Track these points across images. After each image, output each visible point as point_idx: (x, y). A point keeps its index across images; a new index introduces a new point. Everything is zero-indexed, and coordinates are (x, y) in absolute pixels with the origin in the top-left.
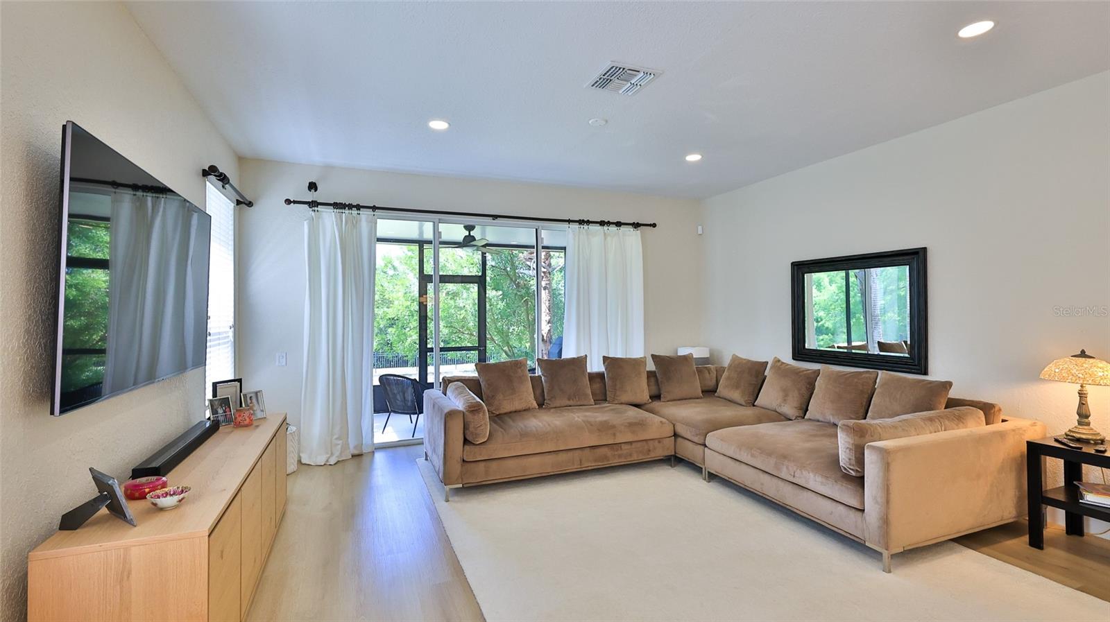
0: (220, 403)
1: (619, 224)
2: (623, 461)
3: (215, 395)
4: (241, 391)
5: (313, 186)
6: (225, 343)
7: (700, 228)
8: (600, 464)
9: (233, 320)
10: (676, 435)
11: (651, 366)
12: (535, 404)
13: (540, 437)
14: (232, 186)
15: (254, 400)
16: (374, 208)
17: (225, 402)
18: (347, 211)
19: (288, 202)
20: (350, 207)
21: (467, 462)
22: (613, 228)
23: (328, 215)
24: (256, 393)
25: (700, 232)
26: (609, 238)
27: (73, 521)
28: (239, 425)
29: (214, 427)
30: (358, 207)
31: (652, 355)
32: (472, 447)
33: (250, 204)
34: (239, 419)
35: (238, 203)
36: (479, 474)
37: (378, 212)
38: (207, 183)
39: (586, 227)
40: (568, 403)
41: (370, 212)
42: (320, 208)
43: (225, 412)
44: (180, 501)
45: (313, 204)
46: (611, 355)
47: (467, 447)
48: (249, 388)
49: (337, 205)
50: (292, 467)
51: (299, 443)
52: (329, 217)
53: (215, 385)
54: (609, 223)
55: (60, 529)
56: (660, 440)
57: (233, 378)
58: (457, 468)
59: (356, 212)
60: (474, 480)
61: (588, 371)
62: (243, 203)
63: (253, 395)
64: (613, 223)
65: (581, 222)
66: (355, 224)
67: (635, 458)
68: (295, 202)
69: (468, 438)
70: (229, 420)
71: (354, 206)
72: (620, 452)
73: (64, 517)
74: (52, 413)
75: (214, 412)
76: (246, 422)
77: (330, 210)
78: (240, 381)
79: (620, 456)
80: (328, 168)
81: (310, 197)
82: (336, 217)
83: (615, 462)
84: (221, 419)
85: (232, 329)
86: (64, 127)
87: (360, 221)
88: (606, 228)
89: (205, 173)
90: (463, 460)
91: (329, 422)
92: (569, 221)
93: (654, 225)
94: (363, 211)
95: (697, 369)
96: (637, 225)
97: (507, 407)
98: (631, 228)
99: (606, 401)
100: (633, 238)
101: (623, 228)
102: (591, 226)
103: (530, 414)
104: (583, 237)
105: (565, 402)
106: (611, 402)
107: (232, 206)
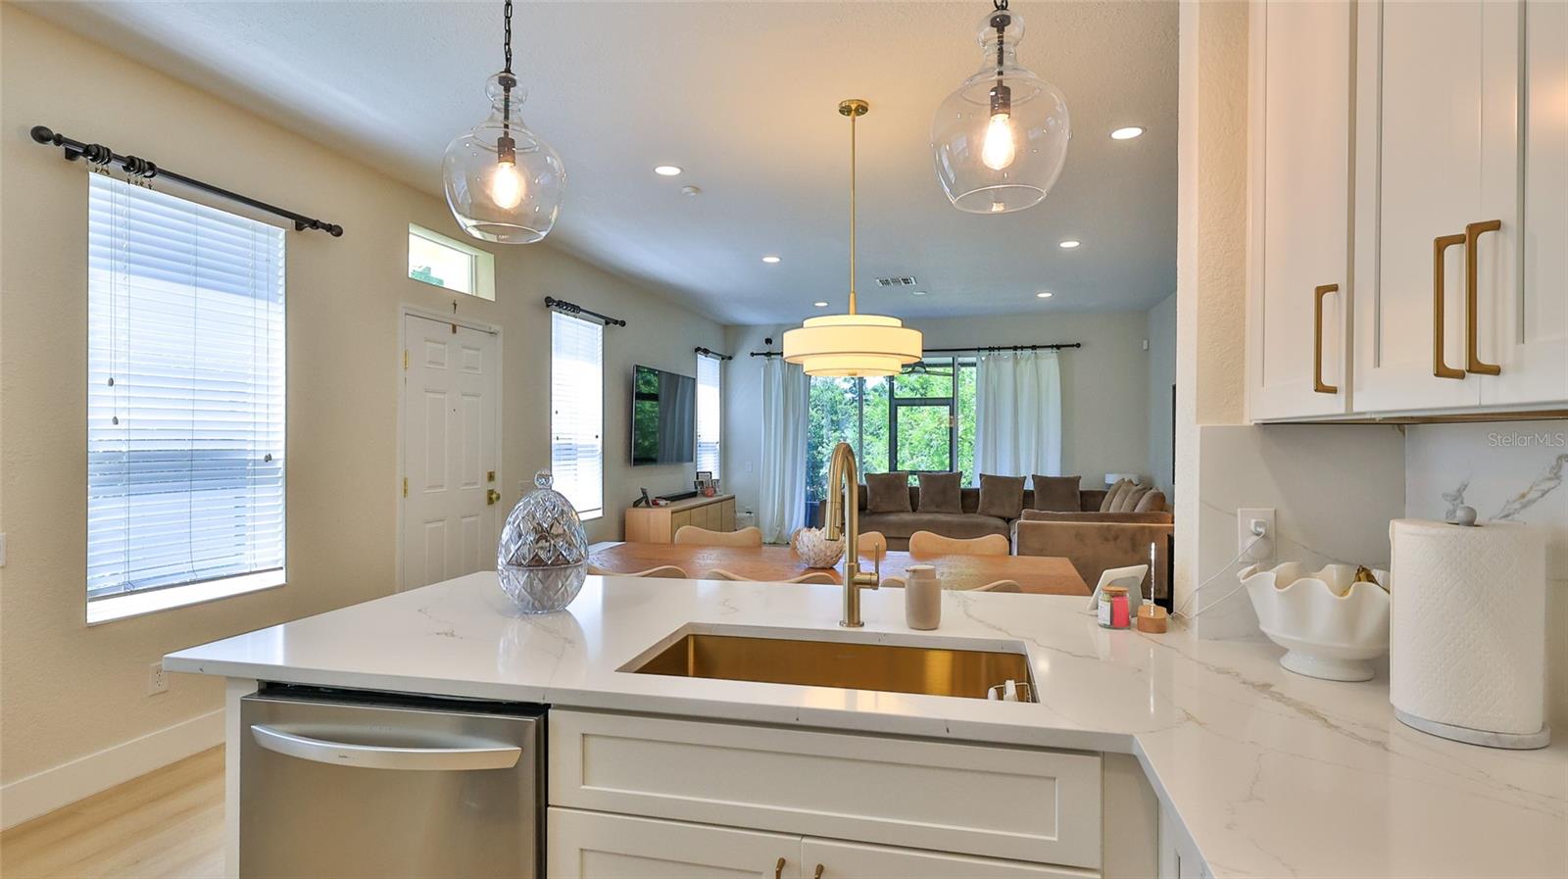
0: (699, 483)
1: (1034, 348)
3: (698, 478)
5: (768, 341)
7: (1145, 342)
11: (1029, 486)
12: (910, 509)
14: (719, 353)
15: (716, 485)
19: (752, 354)
22: (1028, 352)
24: (718, 481)
25: (1144, 347)
26: (1023, 363)
27: (636, 504)
29: (693, 494)
31: (1033, 476)
33: (730, 358)
35: (723, 359)
38: (698, 355)
39: (996, 352)
40: (938, 510)
42: (772, 357)
43: (701, 488)
45: (768, 354)
46: (988, 473)
52: (777, 363)
53: (698, 474)
54: (1022, 348)
55: (633, 505)
61: (963, 487)
62: (726, 358)
63: (716, 482)
64: (1027, 347)
65: (991, 349)
70: (702, 493)
73: (633, 502)
74: (630, 464)
75: (696, 487)
77: (779, 357)
80: (780, 326)
81: (767, 348)
82: (781, 363)
84: (698, 492)
85: (718, 444)
88: (1019, 352)
89: (696, 350)
91: (774, 516)
92: (978, 349)
93: (1078, 345)
95: (1081, 493)
96: (1058, 347)
97: (884, 507)
98: (1050, 350)
99: (975, 512)
100: (1050, 361)
101: (1038, 351)
102: (1002, 352)
103: (903, 511)
104: (992, 364)
105: (934, 508)
106: (980, 514)
107: (718, 361)
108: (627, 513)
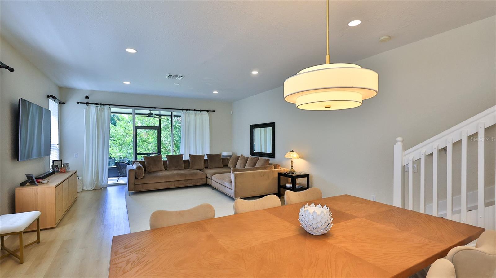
0: (55, 166)
1: (201, 111)
2: (188, 185)
3: (53, 164)
4: (62, 163)
5: (87, 97)
6: (56, 149)
7: (232, 112)
8: (180, 186)
9: (58, 142)
10: (207, 177)
11: (206, 158)
12: (164, 169)
13: (161, 177)
14: (58, 100)
15: (66, 166)
16: (110, 105)
17: (57, 166)
18: (100, 106)
19: (78, 103)
20: (101, 104)
21: (136, 184)
22: (199, 112)
23: (93, 107)
24: (67, 164)
25: (232, 113)
26: (197, 115)
27: (23, 184)
28: (61, 172)
29: (53, 173)
30: (104, 105)
31: (207, 154)
32: (138, 180)
33: (64, 103)
34: (61, 171)
35: (60, 103)
36: (140, 188)
37: (111, 106)
38: (49, 99)
39: (188, 111)
40: (175, 169)
41: (108, 106)
42: (90, 105)
43: (56, 169)
44: (48, 182)
45: (87, 103)
46: (192, 154)
47: (136, 180)
48: (65, 162)
49: (95, 104)
50: (80, 190)
51: (83, 183)
52: (93, 108)
53: (53, 161)
54: (197, 110)
55: (20, 186)
56: (201, 179)
57: (58, 159)
58: (133, 186)
59: (103, 106)
60: (138, 190)
61: (184, 159)
62: (62, 103)
63: (66, 165)
64: (199, 110)
65: (187, 110)
66: (103, 110)
67: (193, 184)
68: (80, 103)
69: (137, 177)
70: (58, 171)
71: (102, 104)
72: (187, 182)
73: (20, 183)
74: (18, 161)
75: (53, 168)
76: (64, 172)
77: (94, 105)
78: (61, 160)
79: (188, 183)
80: (93, 91)
81: (86, 101)
82: (95, 108)
83: (186, 185)
84: (56, 171)
85: (58, 145)
86: (19, 99)
87: (105, 109)
88: (196, 112)
89: (48, 97)
90: (135, 184)
91: (93, 177)
92: (182, 110)
93: (214, 111)
94: (105, 106)
95: (222, 159)
96: (208, 111)
97: (154, 170)
98: (205, 112)
99: (189, 168)
100: (206, 115)
101: (202, 112)
102: (190, 111)
103: (161, 171)
104: (187, 115)
105: (174, 168)
106: (191, 169)
107: (58, 104)
108: (16, 191)
